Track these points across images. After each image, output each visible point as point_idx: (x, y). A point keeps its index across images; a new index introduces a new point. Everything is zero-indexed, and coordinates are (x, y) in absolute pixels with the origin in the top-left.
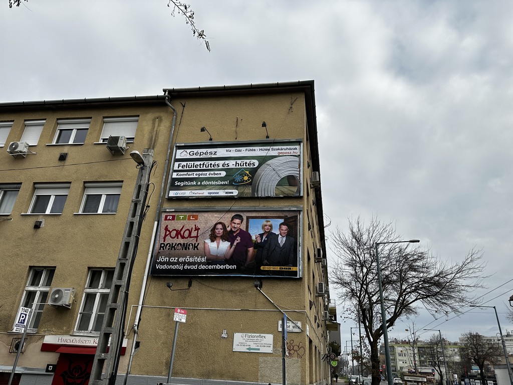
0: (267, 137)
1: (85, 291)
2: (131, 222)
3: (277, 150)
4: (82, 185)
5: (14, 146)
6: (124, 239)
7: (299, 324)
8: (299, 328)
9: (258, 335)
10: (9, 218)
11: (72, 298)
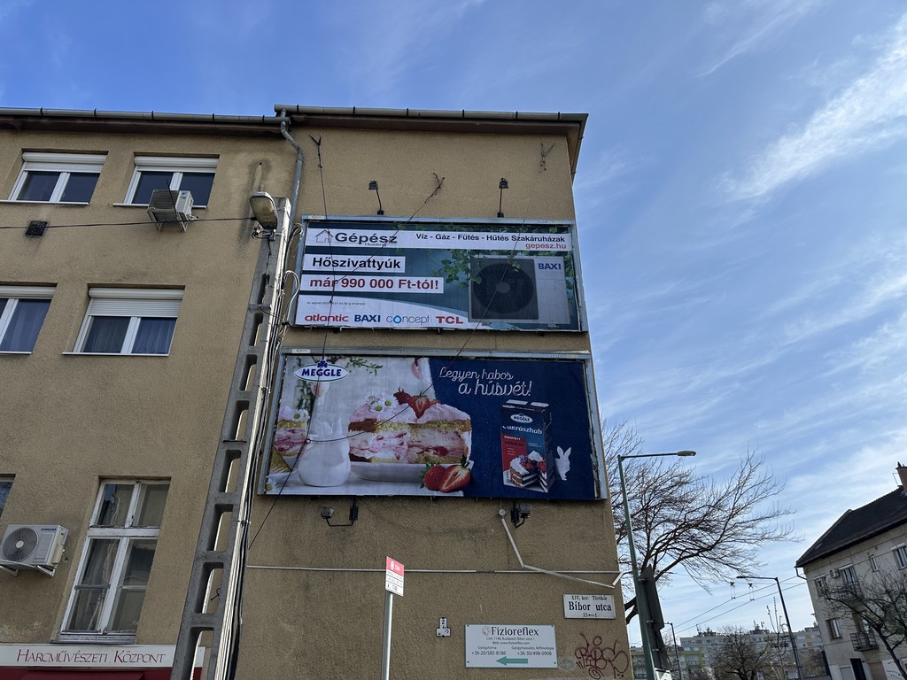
0: (500, 214)
1: (89, 534)
3: (523, 239)
4: (84, 294)
6: (233, 395)
7: (609, 600)
9: (521, 627)
11: (61, 550)
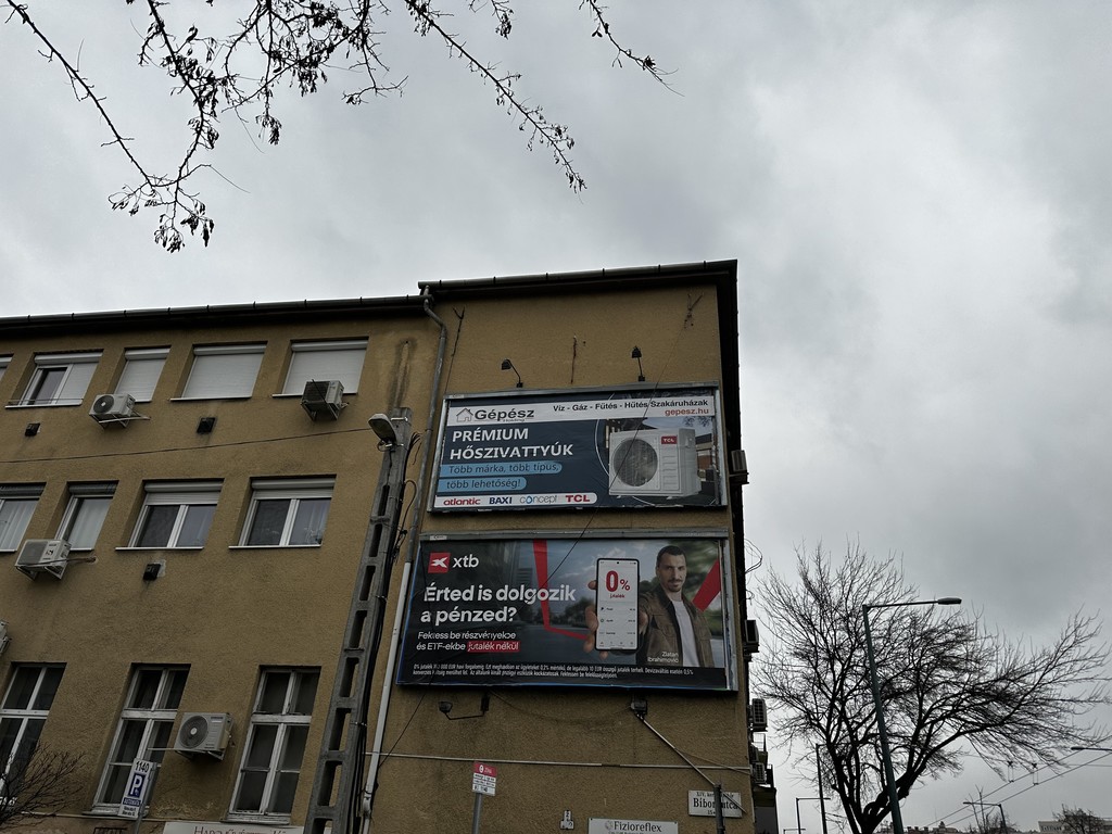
0: (641, 378)
1: (253, 719)
2: (368, 567)
3: (663, 404)
4: (245, 487)
5: (103, 404)
6: (354, 605)
7: (737, 798)
8: (736, 806)
9: (644, 823)
10: (89, 556)
11: (227, 735)
